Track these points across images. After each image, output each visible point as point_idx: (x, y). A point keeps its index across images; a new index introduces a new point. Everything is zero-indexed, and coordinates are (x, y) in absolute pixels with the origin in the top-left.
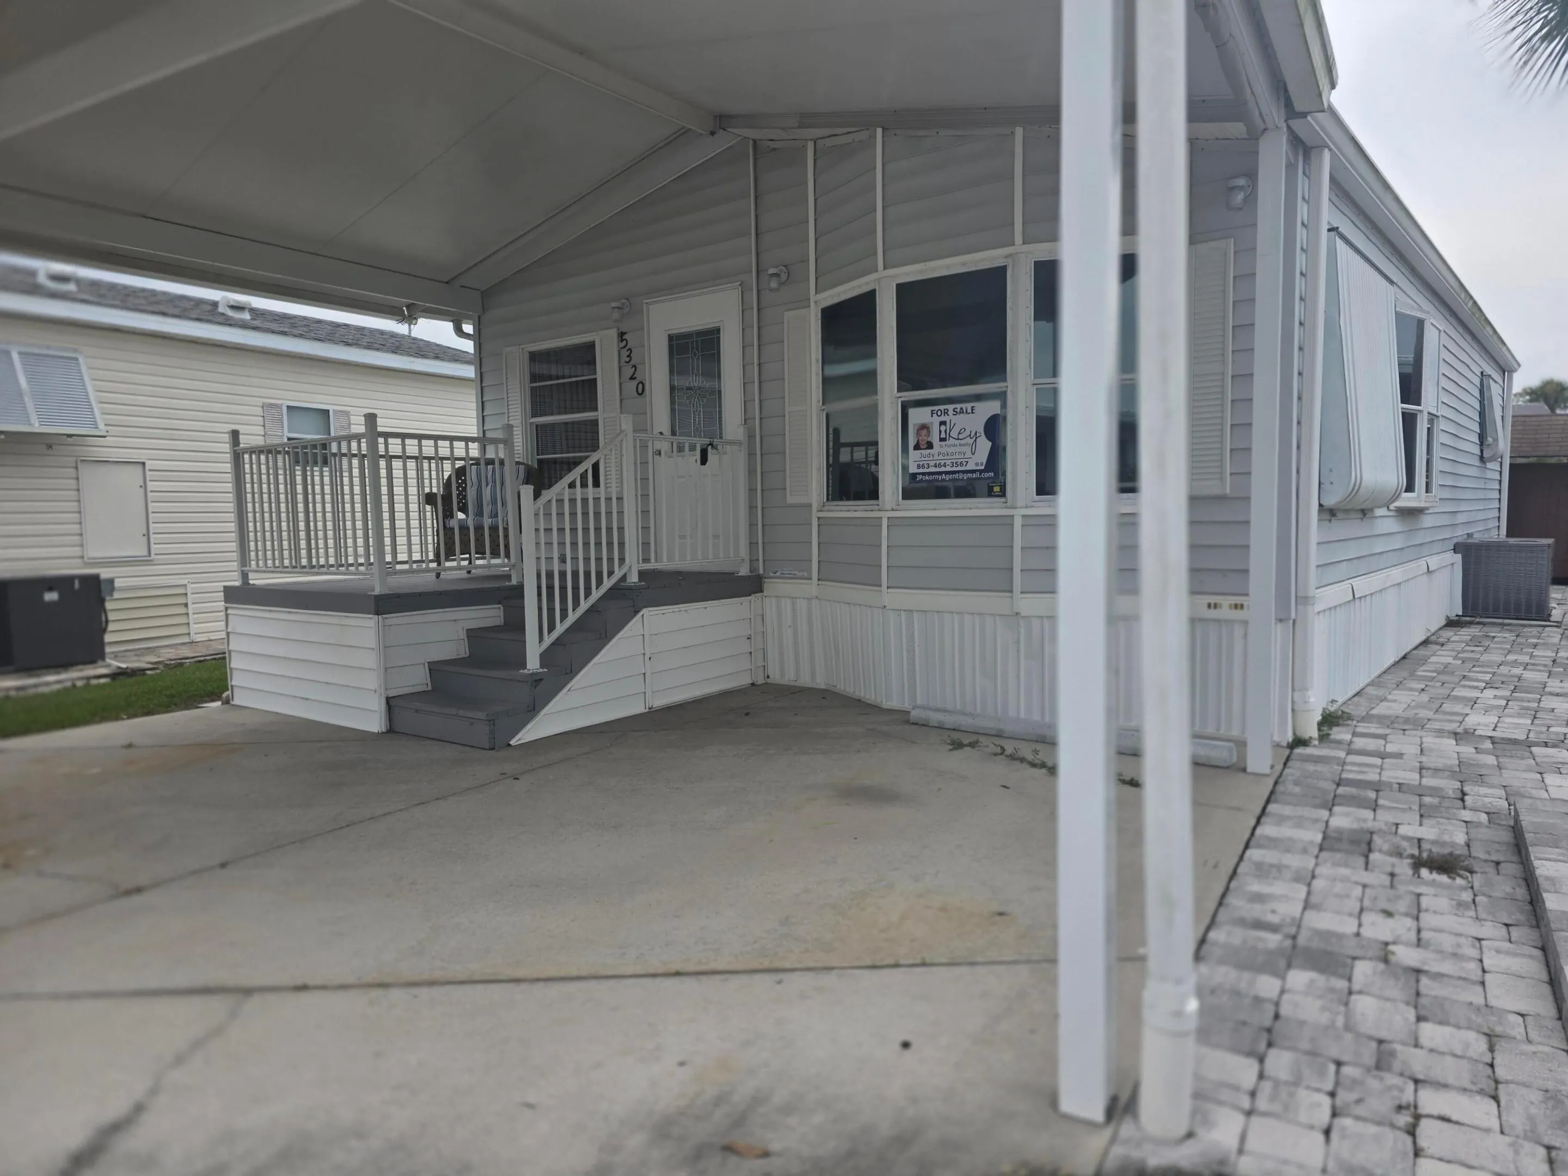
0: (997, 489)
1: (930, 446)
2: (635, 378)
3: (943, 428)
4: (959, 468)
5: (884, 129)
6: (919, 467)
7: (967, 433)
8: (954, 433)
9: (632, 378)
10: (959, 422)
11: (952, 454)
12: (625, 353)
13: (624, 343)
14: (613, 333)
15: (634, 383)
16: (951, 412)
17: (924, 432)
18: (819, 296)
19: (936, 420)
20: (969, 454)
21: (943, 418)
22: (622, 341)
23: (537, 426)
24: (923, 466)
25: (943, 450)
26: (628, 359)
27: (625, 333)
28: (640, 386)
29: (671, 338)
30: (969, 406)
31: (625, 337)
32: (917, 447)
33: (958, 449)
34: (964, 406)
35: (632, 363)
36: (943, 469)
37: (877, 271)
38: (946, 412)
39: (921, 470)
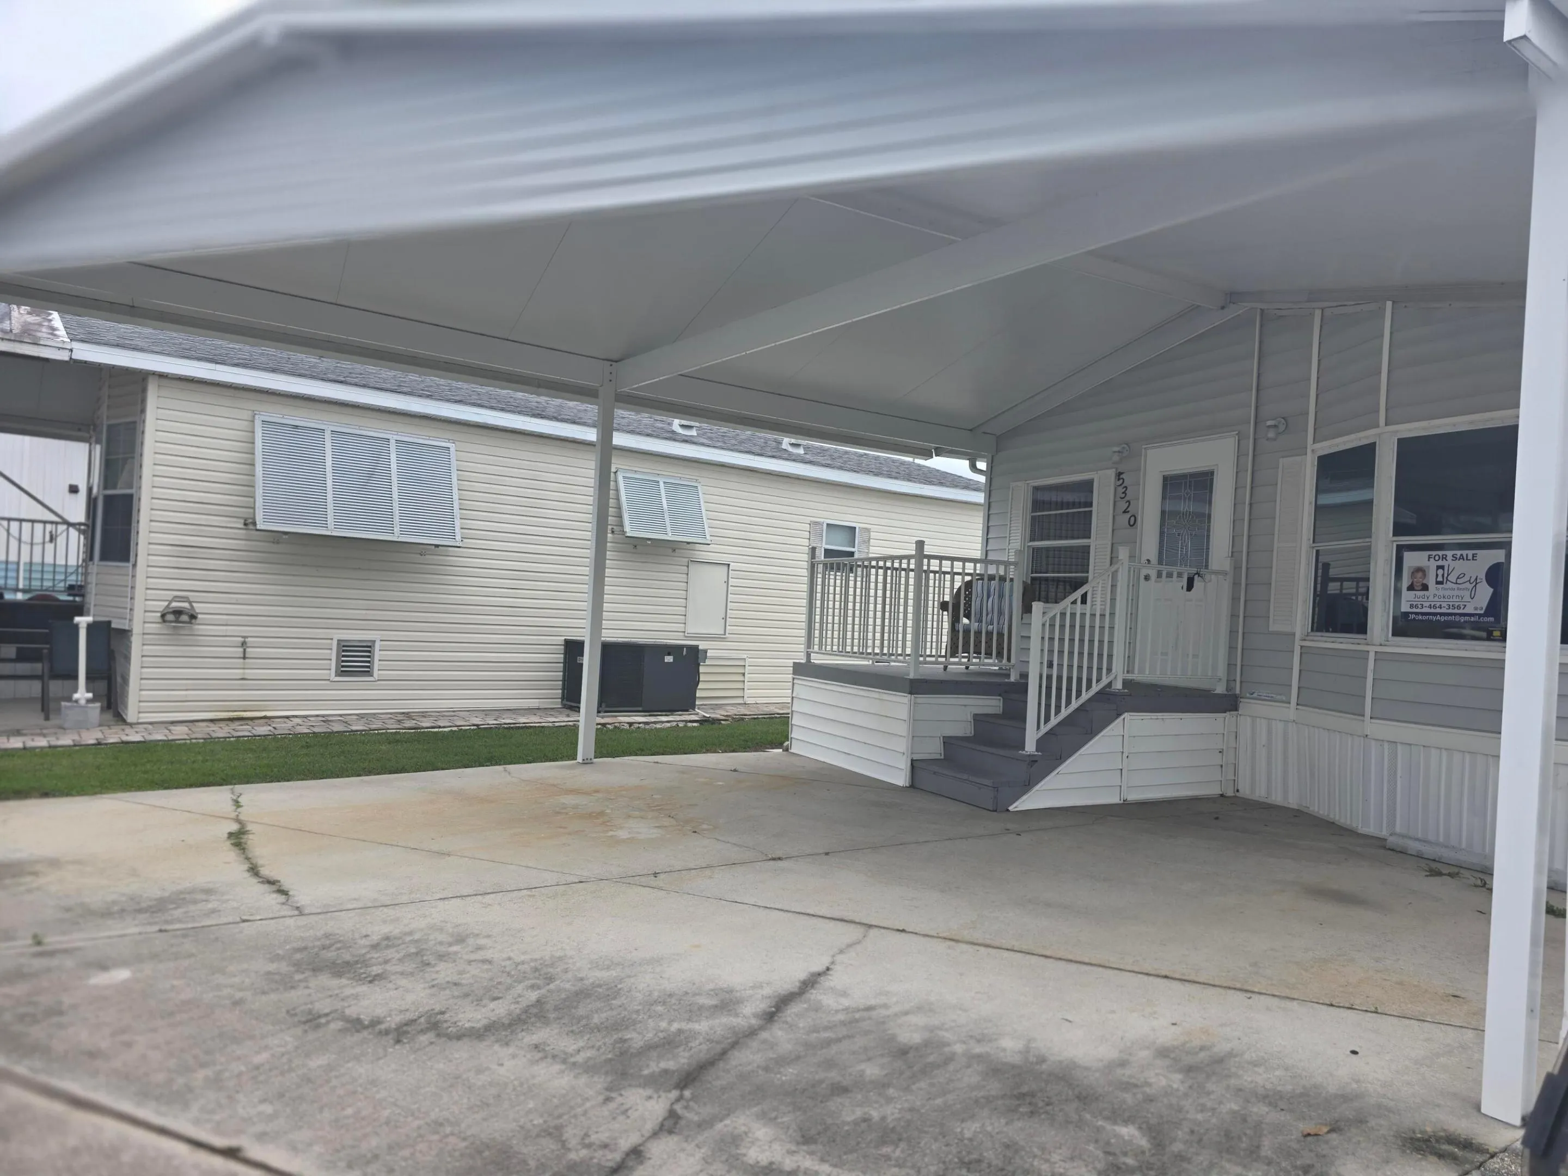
0: (1497, 634)
1: (1425, 588)
2: (1129, 512)
3: (1440, 572)
4: (1456, 611)
5: (1394, 302)
6: (1411, 606)
7: (1466, 578)
8: (1452, 578)
9: (1125, 512)
10: (1459, 567)
11: (1449, 597)
12: (1121, 490)
13: (1121, 481)
14: (1111, 473)
15: (1128, 515)
16: (1449, 558)
17: (1420, 574)
18: (1318, 446)
19: (1433, 564)
20: (1467, 598)
21: (1440, 563)
22: (1119, 480)
23: (1033, 549)
24: (1416, 607)
25: (1441, 593)
26: (1123, 495)
27: (1122, 473)
28: (1133, 519)
29: (1165, 479)
30: (1470, 553)
31: (1121, 476)
32: (1411, 588)
33: (1456, 593)
34: (1464, 553)
35: (1127, 498)
36: (1438, 610)
37: (1378, 426)
38: (1444, 558)
39: (1414, 610)
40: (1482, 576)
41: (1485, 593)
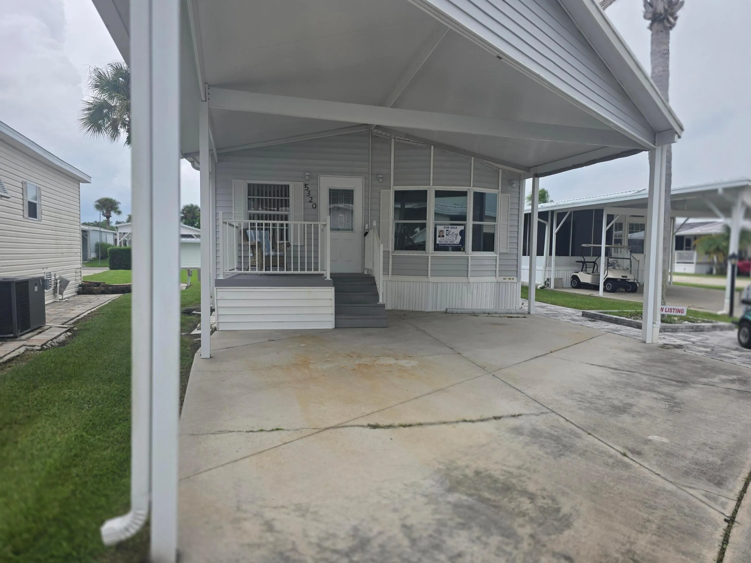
0: (462, 249)
1: (443, 236)
2: (312, 202)
3: (447, 232)
4: (452, 243)
5: (434, 147)
6: (440, 242)
7: (454, 234)
8: (451, 234)
9: (310, 201)
10: (453, 230)
11: (450, 239)
12: (307, 192)
13: (307, 188)
14: (302, 184)
16: (450, 228)
17: (442, 232)
18: (395, 187)
19: (445, 230)
20: (455, 239)
21: (447, 229)
22: (306, 187)
23: (250, 214)
24: (441, 242)
25: (447, 238)
26: (309, 195)
27: (307, 185)
28: (314, 205)
29: (330, 190)
30: (455, 226)
31: (307, 186)
32: (439, 236)
33: (452, 238)
34: (454, 226)
36: (447, 243)
37: (430, 185)
38: (448, 228)
39: (440, 243)
40: (458, 233)
41: (459, 238)
